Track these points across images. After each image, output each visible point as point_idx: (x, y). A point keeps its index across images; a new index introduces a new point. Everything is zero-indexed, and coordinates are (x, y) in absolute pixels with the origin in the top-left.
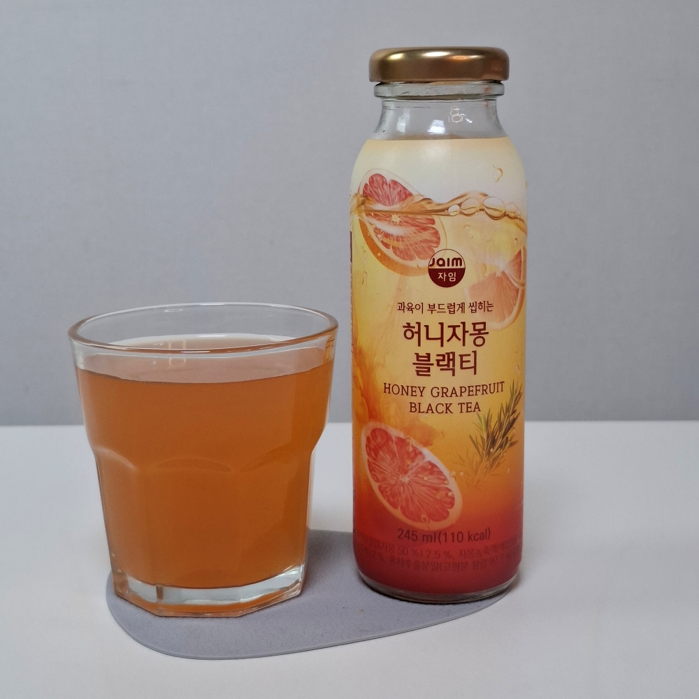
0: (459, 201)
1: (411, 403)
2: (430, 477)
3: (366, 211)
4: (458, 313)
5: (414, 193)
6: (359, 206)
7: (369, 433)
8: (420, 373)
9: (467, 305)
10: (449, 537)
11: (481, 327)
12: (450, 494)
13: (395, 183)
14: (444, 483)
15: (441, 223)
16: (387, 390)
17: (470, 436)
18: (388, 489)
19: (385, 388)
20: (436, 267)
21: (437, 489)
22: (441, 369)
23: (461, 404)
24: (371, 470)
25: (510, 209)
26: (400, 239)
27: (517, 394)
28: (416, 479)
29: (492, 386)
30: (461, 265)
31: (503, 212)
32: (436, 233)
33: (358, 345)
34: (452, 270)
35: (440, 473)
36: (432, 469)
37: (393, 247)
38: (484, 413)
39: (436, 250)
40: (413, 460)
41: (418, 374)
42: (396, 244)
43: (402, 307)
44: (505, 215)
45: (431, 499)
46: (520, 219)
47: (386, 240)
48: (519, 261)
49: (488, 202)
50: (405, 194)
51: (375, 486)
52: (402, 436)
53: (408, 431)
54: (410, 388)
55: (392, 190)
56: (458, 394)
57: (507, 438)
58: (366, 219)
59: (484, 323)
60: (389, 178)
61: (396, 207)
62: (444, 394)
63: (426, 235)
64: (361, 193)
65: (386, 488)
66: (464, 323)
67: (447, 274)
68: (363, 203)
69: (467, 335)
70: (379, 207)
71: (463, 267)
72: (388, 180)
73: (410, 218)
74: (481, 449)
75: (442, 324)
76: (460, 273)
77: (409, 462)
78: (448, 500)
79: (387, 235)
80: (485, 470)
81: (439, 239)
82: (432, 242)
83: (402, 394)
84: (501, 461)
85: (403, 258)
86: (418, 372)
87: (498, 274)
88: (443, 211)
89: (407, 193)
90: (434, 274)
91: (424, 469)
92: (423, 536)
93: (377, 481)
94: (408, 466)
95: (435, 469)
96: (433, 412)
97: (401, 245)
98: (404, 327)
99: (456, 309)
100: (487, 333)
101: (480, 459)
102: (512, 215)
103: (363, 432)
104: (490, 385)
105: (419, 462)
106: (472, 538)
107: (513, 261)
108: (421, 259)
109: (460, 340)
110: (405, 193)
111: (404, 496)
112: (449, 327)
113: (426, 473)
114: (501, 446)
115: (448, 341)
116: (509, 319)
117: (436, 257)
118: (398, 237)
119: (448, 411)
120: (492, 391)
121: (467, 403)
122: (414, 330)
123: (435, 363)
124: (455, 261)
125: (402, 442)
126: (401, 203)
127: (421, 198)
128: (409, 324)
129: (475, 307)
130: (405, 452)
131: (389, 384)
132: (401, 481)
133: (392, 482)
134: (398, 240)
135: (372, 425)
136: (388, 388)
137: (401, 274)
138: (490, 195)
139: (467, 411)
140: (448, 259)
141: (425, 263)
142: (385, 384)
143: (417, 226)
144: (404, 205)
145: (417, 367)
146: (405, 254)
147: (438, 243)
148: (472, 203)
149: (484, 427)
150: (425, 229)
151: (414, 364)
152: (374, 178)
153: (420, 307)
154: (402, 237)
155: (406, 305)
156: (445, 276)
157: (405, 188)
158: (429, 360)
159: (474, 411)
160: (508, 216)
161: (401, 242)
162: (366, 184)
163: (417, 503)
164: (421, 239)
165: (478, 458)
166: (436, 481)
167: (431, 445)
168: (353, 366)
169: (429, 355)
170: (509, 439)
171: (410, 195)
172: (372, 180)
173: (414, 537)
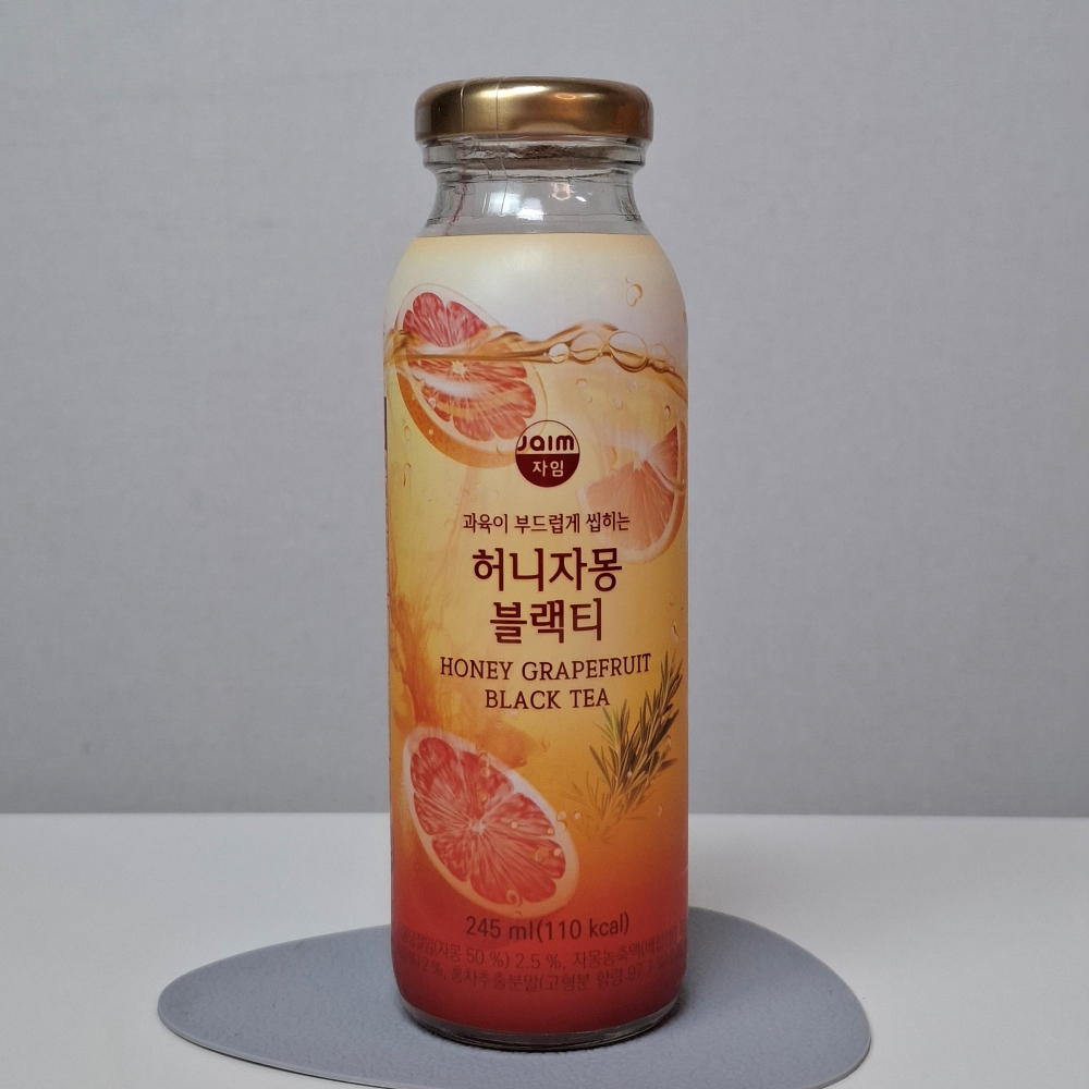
0: (567, 338)
1: (488, 691)
2: (523, 822)
3: (408, 357)
4: (569, 531)
5: (489, 323)
6: (397, 350)
7: (416, 747)
8: (503, 638)
9: (583, 519)
10: (557, 930)
11: (609, 556)
12: (557, 852)
13: (457, 306)
14: (547, 834)
15: (539, 376)
16: (447, 670)
17: (591, 749)
18: (448, 847)
19: (443, 666)
20: (529, 451)
21: (534, 844)
22: (540, 631)
23: (576, 692)
24: (419, 814)
25: (656, 354)
26: (467, 404)
27: (674, 675)
28: (497, 826)
29: (629, 661)
30: (572, 448)
31: (644, 359)
32: (529, 393)
33: (397, 592)
34: (558, 458)
35: (540, 814)
36: (525, 807)
37: (456, 419)
38: (615, 707)
39: (528, 422)
40: (492, 792)
41: (500, 640)
42: (459, 412)
43: (471, 522)
44: (647, 364)
45: (523, 862)
46: (675, 375)
47: (442, 407)
48: (674, 445)
49: (618, 341)
50: (475, 326)
51: (427, 841)
52: (473, 750)
53: (483, 740)
54: (486, 666)
55: (452, 318)
56: (571, 674)
57: (657, 753)
58: (409, 372)
59: (614, 551)
60: (446, 299)
61: (460, 348)
62: (545, 674)
63: (512, 396)
64: (401, 327)
65: (446, 844)
66: (578, 550)
67: (548, 464)
68: (404, 344)
69: (584, 570)
70: (431, 349)
71: (575, 451)
72: (446, 304)
73: (484, 367)
74: (610, 773)
75: (540, 552)
76: (571, 463)
77: (484, 797)
78: (554, 863)
79: (444, 398)
80: (618, 810)
81: (534, 402)
82: (520, 407)
83: (473, 676)
84: (647, 793)
85: (473, 437)
86: (499, 636)
87: (638, 466)
88: (539, 354)
89: (478, 323)
90: (525, 464)
91: (511, 808)
92: (511, 929)
93: (430, 832)
94: (483, 803)
95: (532, 809)
96: (526, 707)
97: (468, 415)
98: (475, 557)
99: (565, 525)
100: (620, 568)
101: (608, 790)
102: (660, 365)
103: (406, 748)
104: (625, 658)
105: (503, 796)
106: (597, 930)
107: (663, 444)
108: (502, 437)
109: (571, 578)
110: (475, 324)
111: (476, 858)
112: (553, 556)
113: (516, 815)
114: (646, 768)
115: (552, 580)
116: (656, 546)
117: (530, 435)
118: (463, 400)
119: (552, 705)
120: (629, 670)
121: (586, 691)
122: (492, 562)
123: (530, 620)
124: (561, 442)
125: (472, 761)
126: (468, 340)
127: (502, 332)
128: (482, 552)
129: (598, 521)
130: (477, 779)
131: (450, 659)
132: (471, 832)
133: (457, 833)
134: (463, 406)
135: (422, 732)
136: (448, 666)
137: (470, 464)
138: (621, 329)
139: (586, 705)
140: (550, 438)
141: (509, 445)
142: (443, 658)
143: (496, 380)
144: (473, 345)
145: (498, 628)
146: (476, 430)
147: (532, 409)
148: (589, 342)
149: (615, 732)
150: (509, 386)
151: (492, 621)
152: (422, 301)
153: (503, 521)
154: (469, 400)
155: (478, 519)
156: (545, 466)
157: (474, 317)
158: (518, 615)
159: (598, 704)
160: (652, 365)
161: (467, 410)
162: (409, 312)
163: (500, 870)
164: (501, 403)
165: (605, 788)
166: (531, 830)
167: (523, 764)
168: (390, 630)
169: (518, 605)
170: (660, 755)
171: (484, 326)
172: (418, 304)
173: (495, 931)
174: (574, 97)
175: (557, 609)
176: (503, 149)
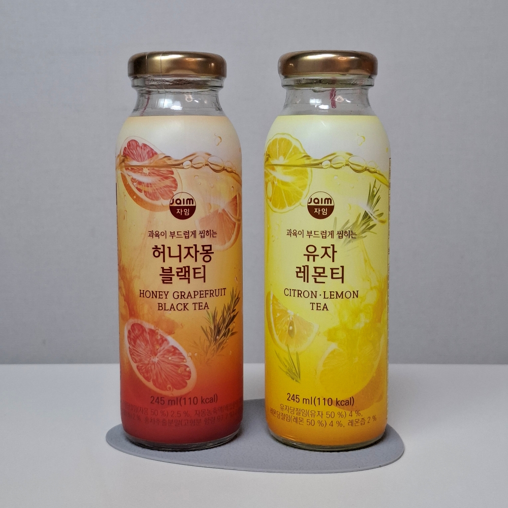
0: (190, 158)
1: (159, 304)
2: (173, 357)
3: (125, 166)
4: (192, 238)
5: (158, 152)
6: (121, 163)
7: (129, 327)
8: (165, 282)
9: (198, 233)
10: (188, 401)
11: (208, 248)
12: (188, 369)
13: (145, 145)
14: (183, 362)
15: (178, 173)
16: (142, 295)
17: (201, 327)
18: (143, 368)
19: (141, 293)
20: (175, 205)
21: (178, 366)
22: (180, 279)
23: (195, 303)
24: (131, 355)
25: (227, 165)
26: (149, 185)
27: (236, 297)
28: (163, 359)
29: (217, 291)
30: (193, 204)
31: (222, 167)
32: (175, 181)
33: (121, 264)
34: (187, 207)
35: (180, 354)
36: (174, 351)
37: (145, 192)
38: (211, 310)
39: (175, 193)
40: (160, 345)
41: (164, 283)
42: (146, 189)
43: (152, 234)
44: (224, 169)
45: (174, 373)
46: (235, 173)
47: (139, 187)
48: (236, 202)
49: (211, 160)
50: (152, 153)
51: (134, 366)
52: (153, 327)
53: (157, 324)
54: (158, 293)
55: (143, 150)
56: (193, 296)
57: (229, 329)
58: (126, 172)
59: (210, 246)
60: (140, 143)
61: (146, 162)
62: (182, 296)
63: (168, 182)
64: (122, 154)
65: (142, 367)
66: (196, 245)
67: (183, 210)
68: (123, 161)
69: (198, 254)
70: (134, 163)
71: (194, 205)
72: (140, 144)
73: (156, 170)
74: (210, 337)
75: (180, 246)
76: (192, 210)
77: (157, 347)
78: (187, 374)
79: (140, 183)
80: (213, 352)
81: (177, 185)
82: (171, 187)
83: (153, 297)
84: (225, 346)
85: (152, 199)
86: (163, 281)
87: (220, 211)
88: (179, 165)
89: (154, 152)
90: (173, 210)
91: (169, 351)
92: (169, 401)
93: (136, 362)
94: (157, 349)
95: (177, 351)
96: (174, 310)
97: (150, 190)
98: (153, 248)
99: (190, 235)
100: (213, 253)
101: (209, 344)
102: (229, 170)
103: (126, 328)
104: (216, 290)
105: (165, 346)
106: (204, 401)
107: (231, 202)
108: (164, 199)
109: (193, 257)
110: (152, 152)
111: (154, 372)
112: (185, 248)
113: (171, 354)
114: (224, 335)
115: (185, 258)
116: (228, 244)
117: (175, 198)
118: (148, 184)
119: (185, 309)
120: (217, 295)
121: (199, 303)
122: (160, 251)
123: (176, 274)
124: (188, 201)
125: (153, 333)
126: (150, 159)
127: (164, 156)
128: (156, 246)
129: (203, 234)
130: (154, 339)
131: (143, 291)
132: (152, 361)
133: (146, 362)
134: (148, 186)
135: (132, 321)
136: (142, 294)
137: (151, 210)
138: (213, 155)
139: (199, 309)
140: (184, 199)
141: (167, 202)
142: (140, 290)
143: (161, 176)
144: (152, 161)
145: (163, 278)
146: (153, 196)
147: (176, 187)
148: (200, 160)
149: (211, 320)
150: (167, 178)
151: (160, 275)
152: (131, 143)
153: (164, 234)
154: (150, 184)
155: (154, 233)
156: (181, 211)
157: (152, 149)
158: (171, 272)
159: (204, 309)
160: (226, 170)
161: (150, 188)
162: (125, 148)
163: (164, 376)
164: (164, 185)
165: (207, 343)
166: (178, 360)
167: (174, 333)
168: (119, 280)
169: (171, 268)
170: (230, 330)
171: (156, 153)
172: (129, 144)
173: (162, 402)
174: (193, 60)
175: (187, 270)
176: (163, 81)
